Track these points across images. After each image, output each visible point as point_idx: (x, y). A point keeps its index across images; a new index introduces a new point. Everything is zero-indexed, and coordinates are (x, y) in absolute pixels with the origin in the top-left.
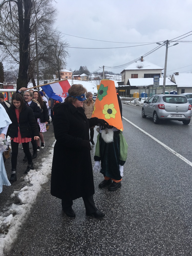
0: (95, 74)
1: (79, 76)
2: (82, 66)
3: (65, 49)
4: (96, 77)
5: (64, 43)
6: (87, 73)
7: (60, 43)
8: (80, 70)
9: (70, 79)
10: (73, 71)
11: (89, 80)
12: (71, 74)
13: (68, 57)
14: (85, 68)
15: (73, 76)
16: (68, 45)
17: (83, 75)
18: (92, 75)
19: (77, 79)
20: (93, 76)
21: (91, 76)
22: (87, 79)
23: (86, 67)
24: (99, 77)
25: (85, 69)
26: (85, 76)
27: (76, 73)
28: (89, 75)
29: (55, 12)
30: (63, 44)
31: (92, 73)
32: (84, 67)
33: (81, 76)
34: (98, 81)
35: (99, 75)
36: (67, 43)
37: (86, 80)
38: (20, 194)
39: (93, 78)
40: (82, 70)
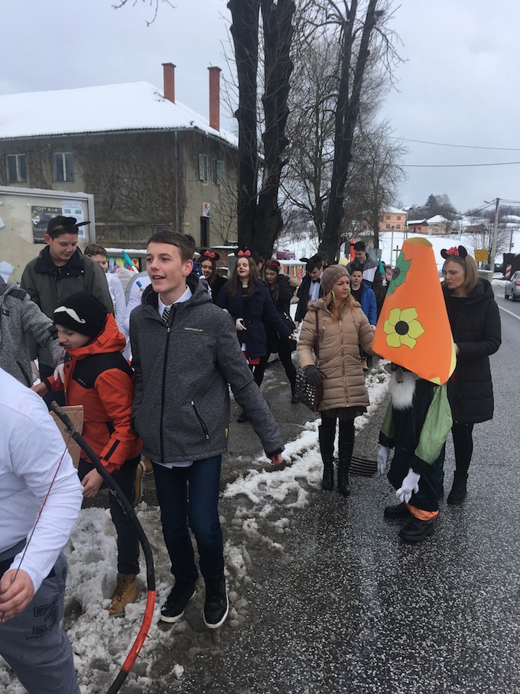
0: (470, 215)
1: (425, 224)
2: (435, 195)
3: (397, 162)
4: (473, 225)
5: (396, 145)
6: (448, 212)
7: (385, 148)
8: (427, 205)
9: (400, 231)
10: (408, 208)
11: (452, 233)
12: (403, 219)
14: (444, 200)
15: (409, 222)
17: (437, 219)
18: (461, 219)
20: (466, 222)
21: (460, 221)
22: (447, 230)
23: (446, 196)
24: (483, 225)
25: (441, 204)
26: (443, 222)
28: (452, 219)
33: (429, 221)
34: (479, 236)
37: (444, 232)
39: (465, 229)
40: (435, 206)
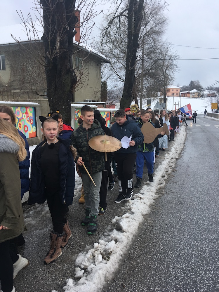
0: (209, 89)
1: (189, 93)
2: (193, 81)
3: (174, 62)
4: (210, 93)
5: (174, 55)
6: (199, 88)
7: (169, 56)
8: (190, 85)
9: (177, 96)
10: (182, 87)
11: (201, 97)
12: (179, 91)
13: (177, 71)
15: (181, 92)
16: (178, 58)
17: (194, 91)
18: (205, 91)
19: (185, 96)
20: (207, 92)
22: (198, 95)
23: (198, 81)
24: (214, 93)
25: (196, 84)
26: (197, 92)
27: (185, 89)
28: (201, 91)
29: (166, 22)
30: (172, 56)
31: (205, 88)
32: (196, 81)
33: (190, 92)
34: (213, 98)
35: (215, 90)
36: (177, 55)
37: (197, 97)
38: (122, 220)
39: (206, 95)
40: (193, 85)
